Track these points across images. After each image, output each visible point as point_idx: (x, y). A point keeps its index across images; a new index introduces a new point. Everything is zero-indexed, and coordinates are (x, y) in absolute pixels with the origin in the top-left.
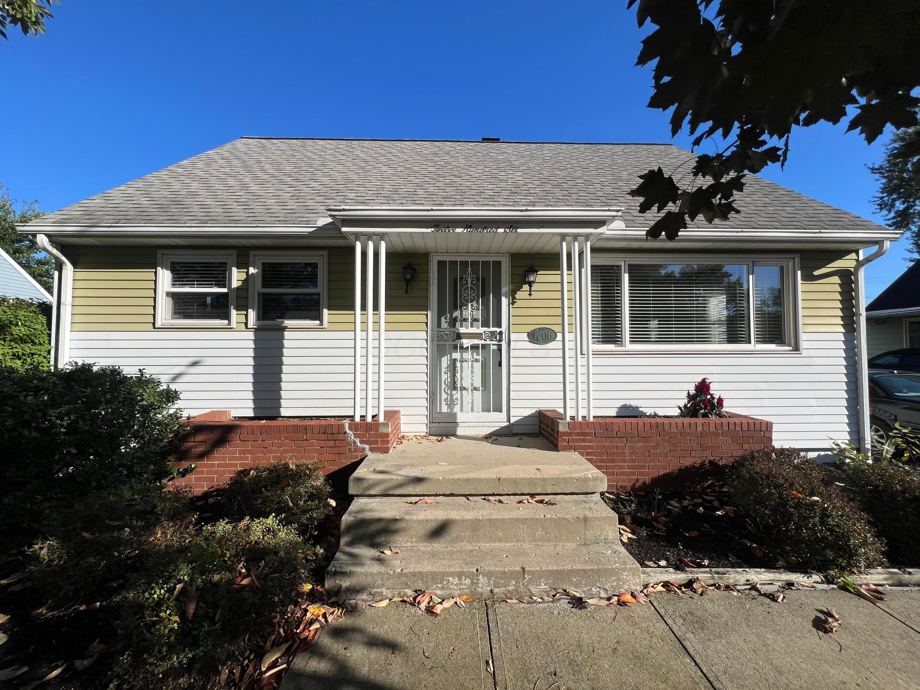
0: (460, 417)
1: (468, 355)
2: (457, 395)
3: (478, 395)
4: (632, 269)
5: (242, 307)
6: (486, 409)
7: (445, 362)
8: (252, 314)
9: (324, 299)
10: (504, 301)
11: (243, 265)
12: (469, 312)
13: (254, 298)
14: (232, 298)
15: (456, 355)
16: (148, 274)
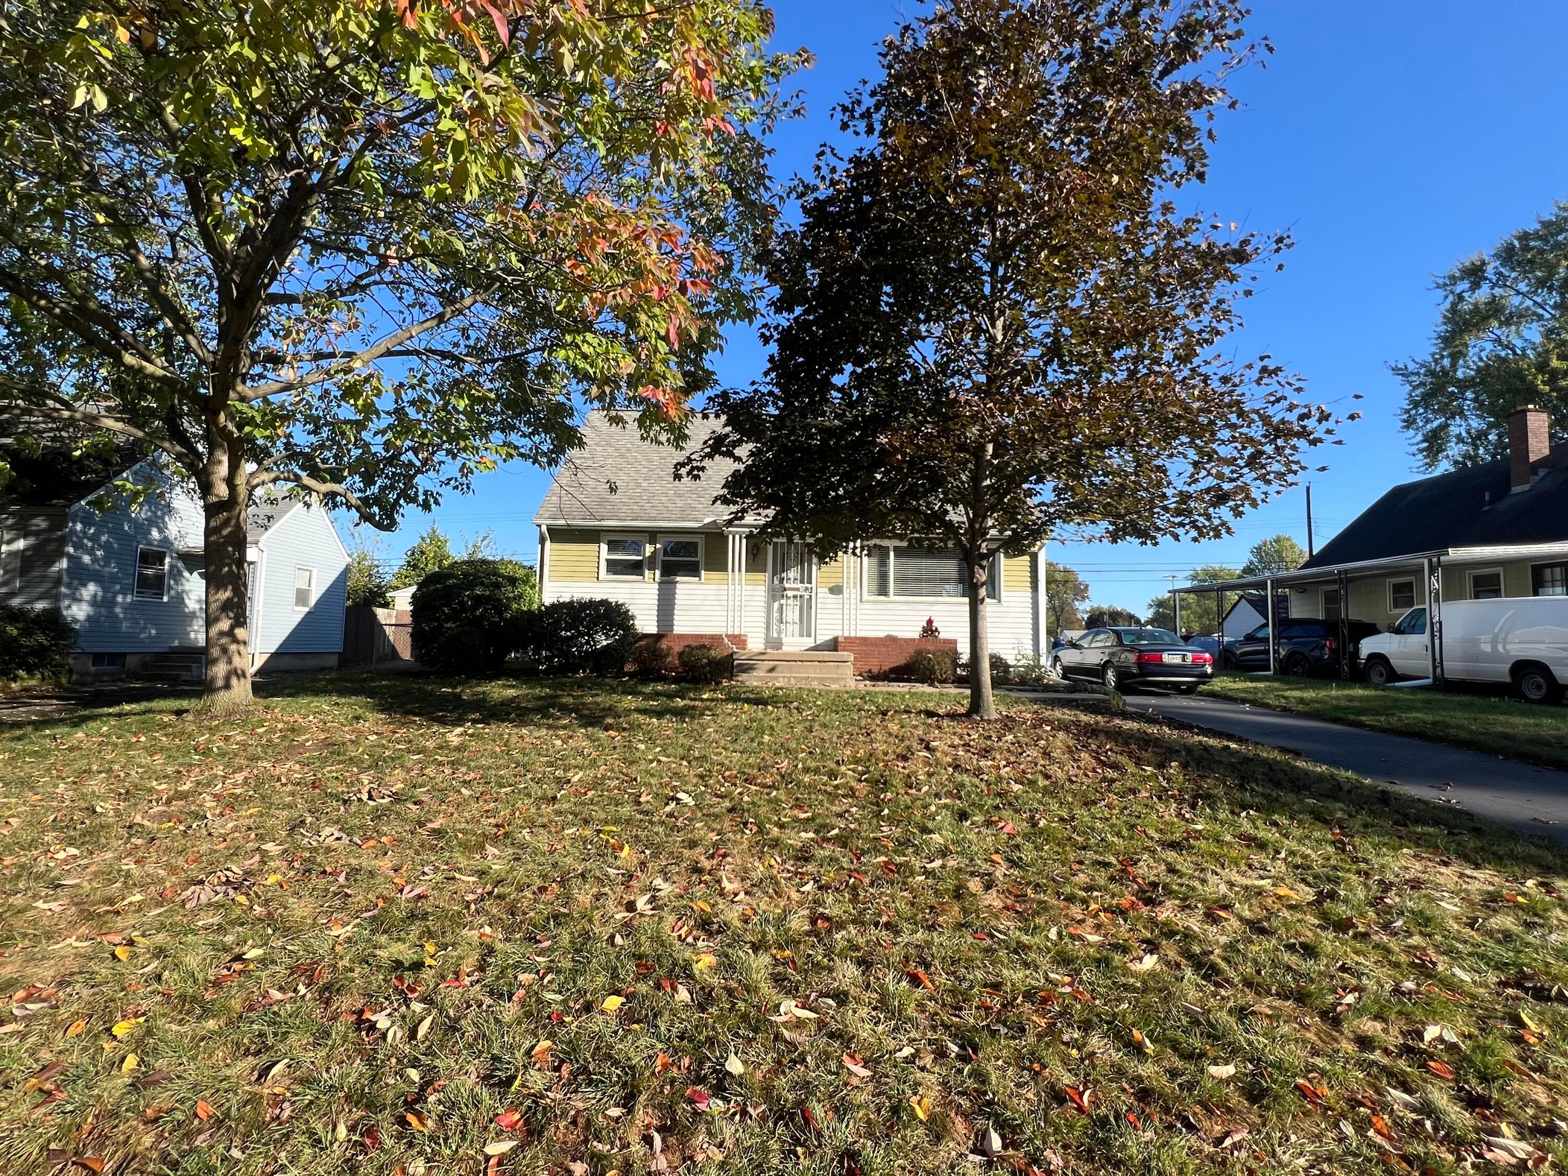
0: (785, 640)
1: (790, 602)
2: (783, 626)
3: (797, 627)
4: (896, 549)
5: (652, 568)
6: (801, 635)
7: (776, 605)
8: (658, 573)
9: (702, 565)
10: (814, 568)
11: (653, 542)
12: (793, 573)
13: (659, 564)
14: (646, 563)
15: (783, 601)
16: (594, 547)
